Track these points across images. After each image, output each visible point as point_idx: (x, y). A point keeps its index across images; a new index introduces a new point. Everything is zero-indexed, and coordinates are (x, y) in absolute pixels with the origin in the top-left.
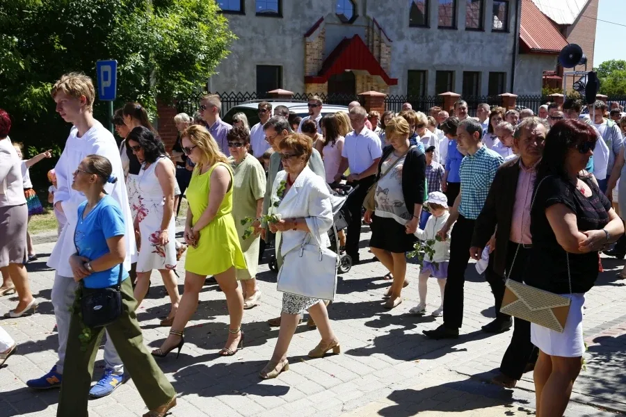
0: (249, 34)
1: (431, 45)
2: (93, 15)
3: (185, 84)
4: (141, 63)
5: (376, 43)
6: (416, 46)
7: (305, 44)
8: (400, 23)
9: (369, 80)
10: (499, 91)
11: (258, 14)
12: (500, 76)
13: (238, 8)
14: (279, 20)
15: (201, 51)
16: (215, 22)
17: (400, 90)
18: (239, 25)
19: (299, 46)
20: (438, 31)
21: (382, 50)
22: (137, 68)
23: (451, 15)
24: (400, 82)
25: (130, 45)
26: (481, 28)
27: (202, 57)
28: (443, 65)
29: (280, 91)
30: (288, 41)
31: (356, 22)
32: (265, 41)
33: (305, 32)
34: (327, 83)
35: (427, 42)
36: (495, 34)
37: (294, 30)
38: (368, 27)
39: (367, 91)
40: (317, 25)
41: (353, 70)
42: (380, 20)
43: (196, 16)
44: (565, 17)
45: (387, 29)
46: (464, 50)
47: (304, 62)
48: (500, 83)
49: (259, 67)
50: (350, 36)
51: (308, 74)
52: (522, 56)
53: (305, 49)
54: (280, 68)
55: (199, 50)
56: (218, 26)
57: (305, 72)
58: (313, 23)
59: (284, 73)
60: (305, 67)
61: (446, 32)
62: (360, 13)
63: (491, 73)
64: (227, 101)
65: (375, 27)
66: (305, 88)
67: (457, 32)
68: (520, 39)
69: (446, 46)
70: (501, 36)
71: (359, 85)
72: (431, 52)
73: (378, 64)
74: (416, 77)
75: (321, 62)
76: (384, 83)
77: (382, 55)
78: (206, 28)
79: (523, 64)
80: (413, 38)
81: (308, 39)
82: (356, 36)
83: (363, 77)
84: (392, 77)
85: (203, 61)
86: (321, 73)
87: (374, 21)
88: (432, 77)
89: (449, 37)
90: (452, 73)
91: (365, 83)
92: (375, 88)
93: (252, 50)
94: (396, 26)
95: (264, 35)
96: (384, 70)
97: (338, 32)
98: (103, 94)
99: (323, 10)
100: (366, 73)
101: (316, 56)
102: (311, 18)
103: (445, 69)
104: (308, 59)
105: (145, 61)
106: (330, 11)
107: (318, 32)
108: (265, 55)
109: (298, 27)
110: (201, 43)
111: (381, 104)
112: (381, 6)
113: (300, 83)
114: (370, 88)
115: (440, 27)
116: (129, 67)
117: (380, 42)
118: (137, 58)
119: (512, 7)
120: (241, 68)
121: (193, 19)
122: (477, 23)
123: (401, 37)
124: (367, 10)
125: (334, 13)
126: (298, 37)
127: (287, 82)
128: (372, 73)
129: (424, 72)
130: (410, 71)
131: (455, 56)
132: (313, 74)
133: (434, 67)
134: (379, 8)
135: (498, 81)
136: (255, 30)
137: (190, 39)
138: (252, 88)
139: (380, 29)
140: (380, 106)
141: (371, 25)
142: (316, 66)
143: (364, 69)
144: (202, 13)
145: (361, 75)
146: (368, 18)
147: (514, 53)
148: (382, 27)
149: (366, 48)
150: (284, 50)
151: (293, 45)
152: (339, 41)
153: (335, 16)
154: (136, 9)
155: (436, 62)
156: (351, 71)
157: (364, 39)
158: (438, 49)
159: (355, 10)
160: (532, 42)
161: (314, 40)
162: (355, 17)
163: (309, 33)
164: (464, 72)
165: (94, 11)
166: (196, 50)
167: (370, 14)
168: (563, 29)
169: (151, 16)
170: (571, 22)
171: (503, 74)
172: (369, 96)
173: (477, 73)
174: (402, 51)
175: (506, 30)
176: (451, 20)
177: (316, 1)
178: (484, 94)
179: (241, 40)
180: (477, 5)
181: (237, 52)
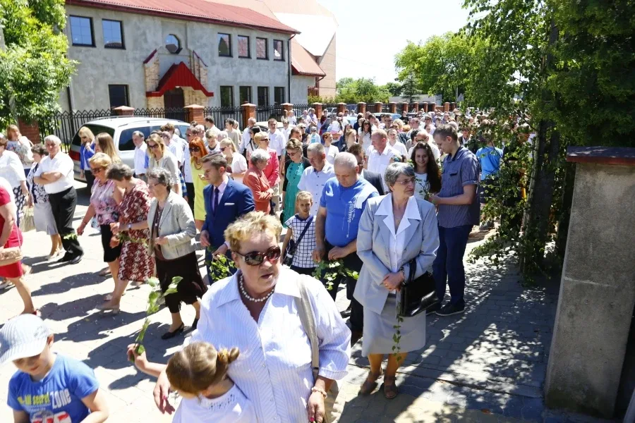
0: (100, 61)
1: (235, 69)
5: (197, 68)
6: (225, 70)
7: (144, 67)
8: (213, 54)
9: (193, 93)
10: (281, 101)
11: (107, 47)
12: (281, 89)
13: (90, 43)
14: (123, 51)
17: (215, 102)
18: (92, 55)
19: (140, 70)
20: (239, 59)
21: (201, 72)
23: (247, 49)
24: (215, 94)
26: (267, 58)
28: (243, 82)
29: (124, 108)
30: (132, 67)
31: (181, 53)
32: (113, 67)
33: (144, 60)
34: (163, 97)
35: (232, 67)
36: (276, 62)
37: (135, 59)
38: (190, 57)
39: (192, 104)
40: (152, 55)
41: (183, 88)
42: (197, 52)
44: (318, 51)
45: (204, 58)
46: (258, 71)
47: (145, 82)
48: (281, 94)
49: (110, 86)
50: (177, 63)
51: (148, 90)
52: (294, 76)
53: (145, 72)
54: (127, 86)
57: (146, 88)
58: (150, 54)
59: (130, 90)
60: (145, 85)
61: (244, 60)
62: (183, 46)
63: (275, 88)
64: (81, 118)
65: (195, 57)
67: (251, 60)
68: (292, 66)
69: (245, 70)
70: (280, 63)
71: (186, 97)
72: (235, 74)
73: (199, 82)
74: (226, 91)
75: (157, 82)
76: (204, 95)
77: (201, 76)
79: (295, 81)
80: (222, 65)
81: (146, 65)
82: (182, 63)
83: (189, 91)
84: (209, 91)
86: (157, 89)
87: (194, 52)
88: (237, 91)
89: (247, 64)
90: (250, 87)
91: (191, 94)
92: (198, 99)
93: (104, 74)
94: (210, 56)
95: (112, 61)
96: (204, 86)
97: (168, 60)
99: (156, 44)
100: (191, 88)
101: (153, 77)
102: (148, 50)
103: (245, 85)
104: (148, 79)
106: (161, 45)
107: (153, 60)
108: (114, 77)
109: (138, 56)
111: (201, 114)
112: (198, 42)
113: (144, 97)
115: (239, 57)
117: (199, 67)
119: (286, 44)
120: (96, 87)
122: (264, 54)
123: (214, 63)
124: (188, 44)
125: (165, 46)
126: (139, 64)
128: (195, 89)
129: (231, 87)
130: (221, 87)
131: (252, 77)
132: (152, 90)
133: (238, 84)
136: (105, 59)
138: (106, 106)
139: (198, 57)
141: (192, 55)
142: (154, 84)
143: (189, 86)
145: (188, 91)
146: (190, 51)
147: (289, 75)
148: (200, 56)
149: (189, 71)
150: (129, 73)
151: (136, 69)
152: (170, 65)
153: (165, 49)
155: (238, 81)
156: (180, 89)
157: (188, 65)
158: (239, 72)
159: (179, 44)
160: (300, 69)
161: (151, 64)
162: (179, 50)
163: (146, 61)
164: (259, 87)
167: (191, 47)
168: (317, 59)
170: (320, 54)
171: (283, 88)
172: (192, 108)
173: (267, 87)
174: (215, 73)
175: (283, 59)
176: (247, 52)
177: (150, 37)
178: (272, 102)
179: (94, 65)
180: (263, 42)
181: (92, 75)
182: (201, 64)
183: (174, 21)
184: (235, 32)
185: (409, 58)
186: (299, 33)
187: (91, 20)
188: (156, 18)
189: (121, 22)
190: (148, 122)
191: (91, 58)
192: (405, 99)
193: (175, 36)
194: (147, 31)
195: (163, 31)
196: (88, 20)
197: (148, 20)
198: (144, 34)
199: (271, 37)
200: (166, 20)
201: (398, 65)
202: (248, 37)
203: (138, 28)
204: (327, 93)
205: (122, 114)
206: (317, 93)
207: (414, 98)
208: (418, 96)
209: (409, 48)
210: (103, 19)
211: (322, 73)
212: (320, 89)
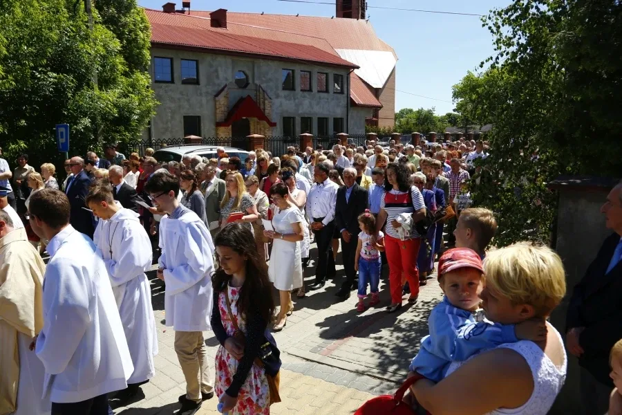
0: (177, 96)
1: (297, 101)
2: (51, 92)
3: (124, 135)
4: (89, 125)
5: (262, 100)
6: (288, 102)
7: (215, 101)
8: (277, 87)
9: (258, 123)
10: (340, 131)
11: (184, 82)
12: (340, 120)
13: (169, 79)
14: (198, 86)
15: (135, 114)
16: (144, 93)
17: (277, 132)
18: (171, 90)
19: (211, 103)
20: (301, 92)
21: (266, 104)
22: (86, 128)
23: (308, 83)
24: (278, 126)
25: (81, 112)
26: (327, 91)
27: (136, 117)
28: (304, 113)
29: (193, 137)
30: (204, 100)
31: (249, 87)
32: (188, 100)
33: (215, 94)
34: (231, 126)
35: (295, 99)
36: (335, 95)
37: (207, 93)
38: (256, 90)
40: (223, 90)
41: (249, 118)
42: (263, 86)
43: (131, 90)
44: (377, 83)
45: (269, 91)
46: (318, 104)
47: (215, 113)
49: (184, 117)
50: (244, 97)
51: (218, 121)
52: (352, 108)
53: (216, 104)
54: (199, 117)
55: (133, 113)
56: (147, 96)
57: (216, 119)
58: (220, 88)
59: (202, 121)
60: (215, 116)
61: (306, 94)
62: (250, 81)
63: (334, 118)
65: (261, 90)
66: (216, 130)
67: (312, 93)
68: (351, 98)
69: (306, 102)
70: (339, 96)
71: (252, 127)
72: (297, 105)
73: (263, 113)
74: (288, 122)
75: (226, 113)
76: (267, 125)
77: (266, 108)
78: (136, 98)
79: (353, 113)
80: (285, 97)
81: (217, 98)
82: (249, 96)
84: (273, 121)
85: (137, 120)
86: (226, 120)
87: (260, 86)
88: (298, 121)
89: (308, 96)
90: (310, 118)
91: (256, 124)
92: (262, 128)
93: (180, 107)
94: (274, 90)
95: (187, 96)
96: (268, 117)
97: (238, 93)
98: (61, 147)
99: (227, 79)
100: (256, 119)
101: (223, 109)
102: (219, 85)
103: (306, 116)
104: (218, 111)
105: (92, 123)
106: (231, 80)
107: (223, 93)
108: (189, 109)
109: (210, 91)
110: (135, 109)
111: (261, 143)
112: (264, 77)
113: (214, 127)
115: (301, 90)
116: (80, 127)
117: (264, 100)
118: (87, 121)
119: (345, 78)
120: (173, 118)
121: (129, 92)
122: (325, 87)
123: (278, 96)
124: (255, 79)
125: (234, 81)
126: (210, 97)
127: (204, 127)
128: (260, 119)
129: (294, 118)
130: (284, 118)
131: (313, 108)
132: (221, 121)
133: (299, 115)
134: (263, 79)
135: (339, 124)
136: (181, 93)
137: (127, 105)
138: (180, 135)
139: (264, 91)
141: (258, 89)
142: (223, 115)
143: (254, 117)
144: (135, 88)
145: (253, 121)
146: (256, 85)
147: (347, 107)
148: (265, 89)
149: (255, 103)
150: (201, 106)
151: (208, 102)
152: (238, 99)
153: (235, 84)
154: (85, 87)
155: (300, 112)
156: (246, 119)
157: (253, 96)
158: (301, 104)
159: (247, 79)
160: (358, 100)
161: (222, 100)
162: (247, 84)
163: (217, 95)
164: (319, 118)
165: (51, 89)
166: (131, 112)
167: (257, 82)
168: (376, 92)
169: (97, 92)
170: (381, 87)
171: (342, 119)
172: (253, 137)
173: (326, 118)
174: (279, 105)
175: (342, 92)
176: (308, 86)
177: (221, 74)
178: (331, 132)
179: (172, 100)
180: (324, 77)
181: (170, 108)
182: (266, 96)
183: (243, 59)
184: (298, 69)
185: (468, 89)
186: (358, 68)
187: (172, 60)
188: (227, 57)
189: (197, 61)
190: (211, 150)
191: (169, 93)
192: (460, 130)
193: (243, 72)
194: (219, 69)
195: (233, 68)
196: (169, 60)
197: (220, 59)
198: (216, 71)
199: (331, 72)
200: (235, 58)
201: (456, 95)
202: (310, 72)
203: (211, 66)
204: (385, 124)
205: (191, 143)
206: (376, 123)
207: (469, 128)
208: (473, 126)
209: (469, 79)
210: (182, 59)
211: (379, 104)
212: (379, 120)
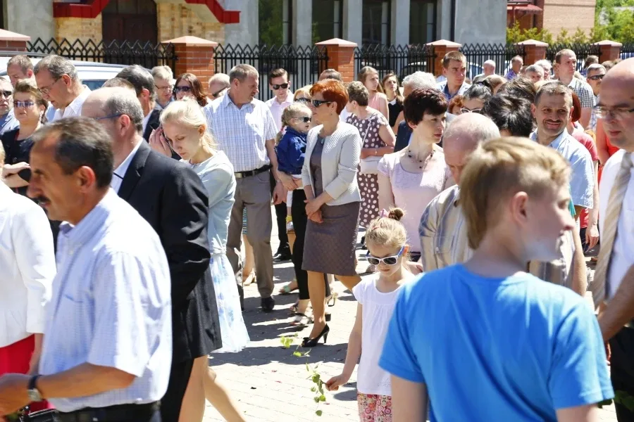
9: (184, 12)
10: (430, 34)
12: (430, 7)
17: (245, 34)
24: (244, 18)
34: (99, 18)
39: (181, 35)
48: (430, 19)
66: (55, 27)
71: (164, 22)
76: (212, 19)
83: (172, 7)
84: (228, 7)
88: (304, 13)
90: (340, 2)
91: (177, 13)
92: (196, 28)
111: (208, 61)
113: (48, 17)
114: (186, 29)
127: (16, 16)
128: (190, 1)
129: (291, 1)
135: (426, 16)
140: (205, 66)
145: (168, 5)
172: (183, 46)
173: (388, 2)
178: (402, 36)
206: (535, 21)
212: (547, 10)
